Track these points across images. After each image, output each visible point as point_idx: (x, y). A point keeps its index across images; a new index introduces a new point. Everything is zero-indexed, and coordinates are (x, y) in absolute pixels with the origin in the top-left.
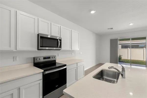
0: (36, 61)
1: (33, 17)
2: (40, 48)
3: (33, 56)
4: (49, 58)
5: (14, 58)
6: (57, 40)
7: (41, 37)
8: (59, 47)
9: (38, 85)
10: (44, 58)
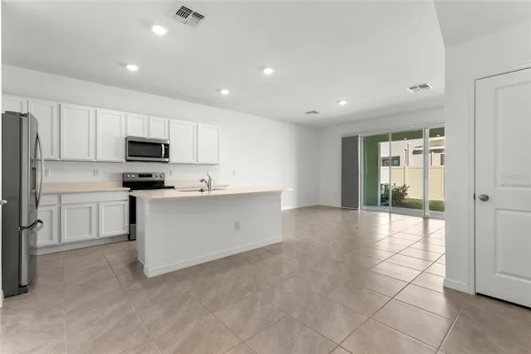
0: (126, 179)
1: (120, 113)
2: (129, 158)
3: (122, 172)
4: (150, 176)
5: (95, 172)
6: (160, 145)
7: (130, 142)
8: (165, 157)
9: (122, 207)
10: (141, 176)
